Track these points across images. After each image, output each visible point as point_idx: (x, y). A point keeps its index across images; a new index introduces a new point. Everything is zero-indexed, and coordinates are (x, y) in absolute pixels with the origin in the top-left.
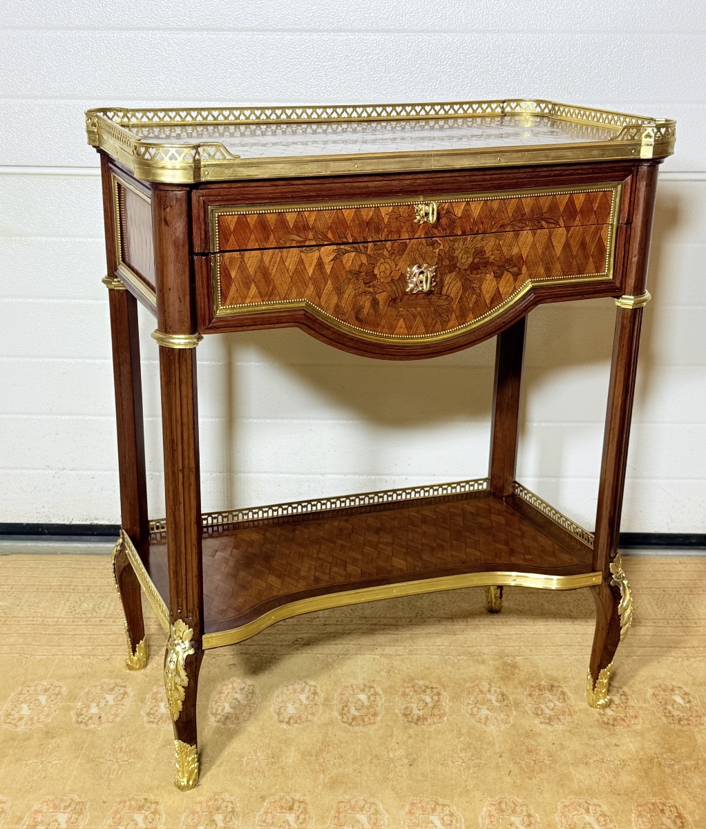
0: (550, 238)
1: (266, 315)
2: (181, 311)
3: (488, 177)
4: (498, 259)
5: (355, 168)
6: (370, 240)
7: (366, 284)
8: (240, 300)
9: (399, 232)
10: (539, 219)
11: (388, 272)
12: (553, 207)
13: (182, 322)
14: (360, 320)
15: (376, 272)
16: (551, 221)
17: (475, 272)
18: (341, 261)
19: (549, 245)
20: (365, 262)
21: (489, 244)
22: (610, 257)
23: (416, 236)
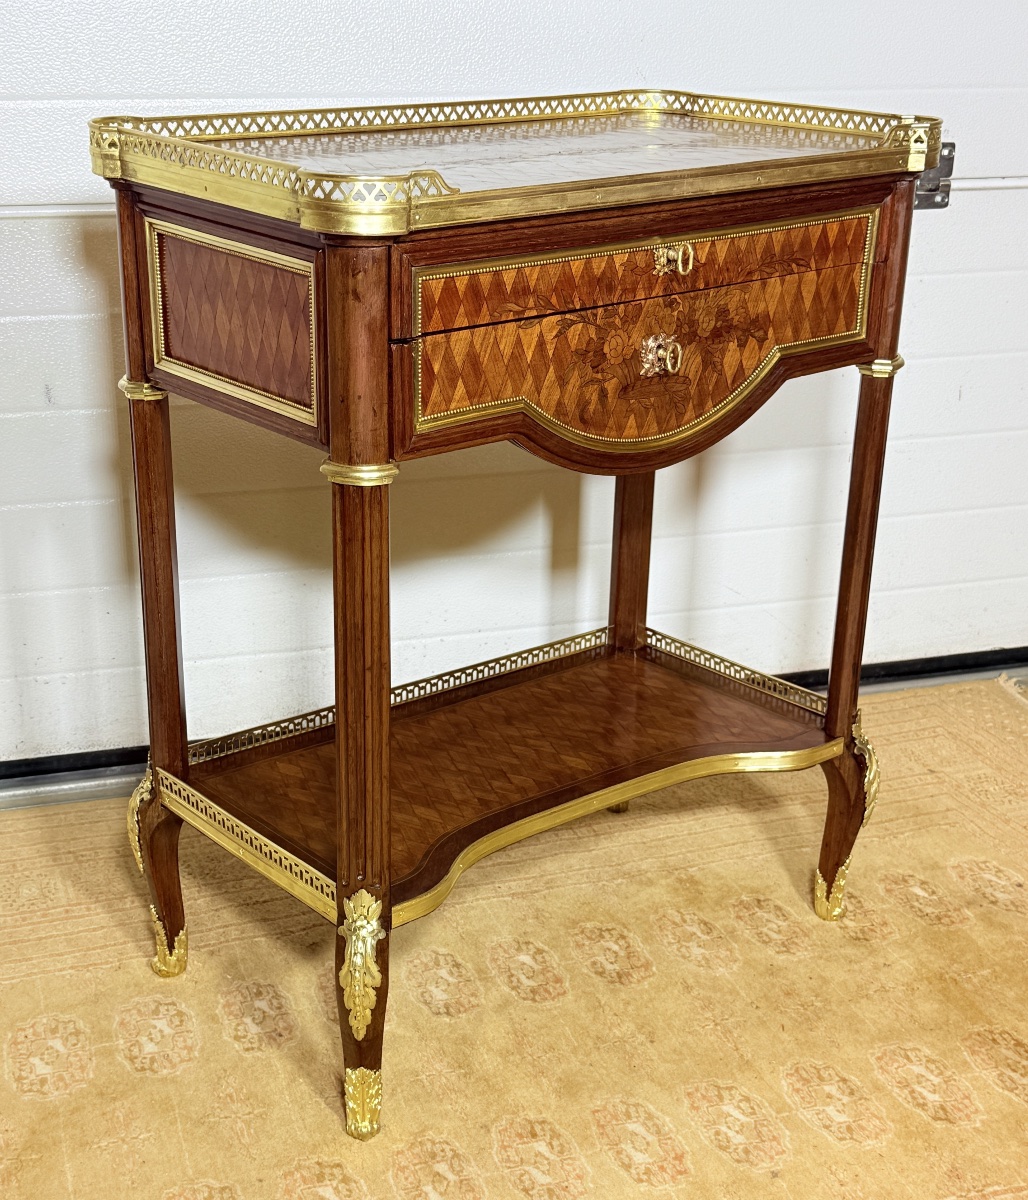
0: (799, 287)
1: (477, 426)
2: (376, 430)
3: (739, 205)
4: (742, 320)
5: (597, 199)
6: (601, 303)
7: (593, 368)
8: (443, 407)
9: (634, 290)
10: (788, 260)
11: (620, 348)
12: (805, 243)
13: (376, 446)
14: (584, 422)
15: (606, 349)
16: (802, 262)
17: (717, 341)
18: (566, 338)
19: (798, 297)
20: (593, 336)
21: (733, 299)
22: (863, 308)
23: (654, 294)
